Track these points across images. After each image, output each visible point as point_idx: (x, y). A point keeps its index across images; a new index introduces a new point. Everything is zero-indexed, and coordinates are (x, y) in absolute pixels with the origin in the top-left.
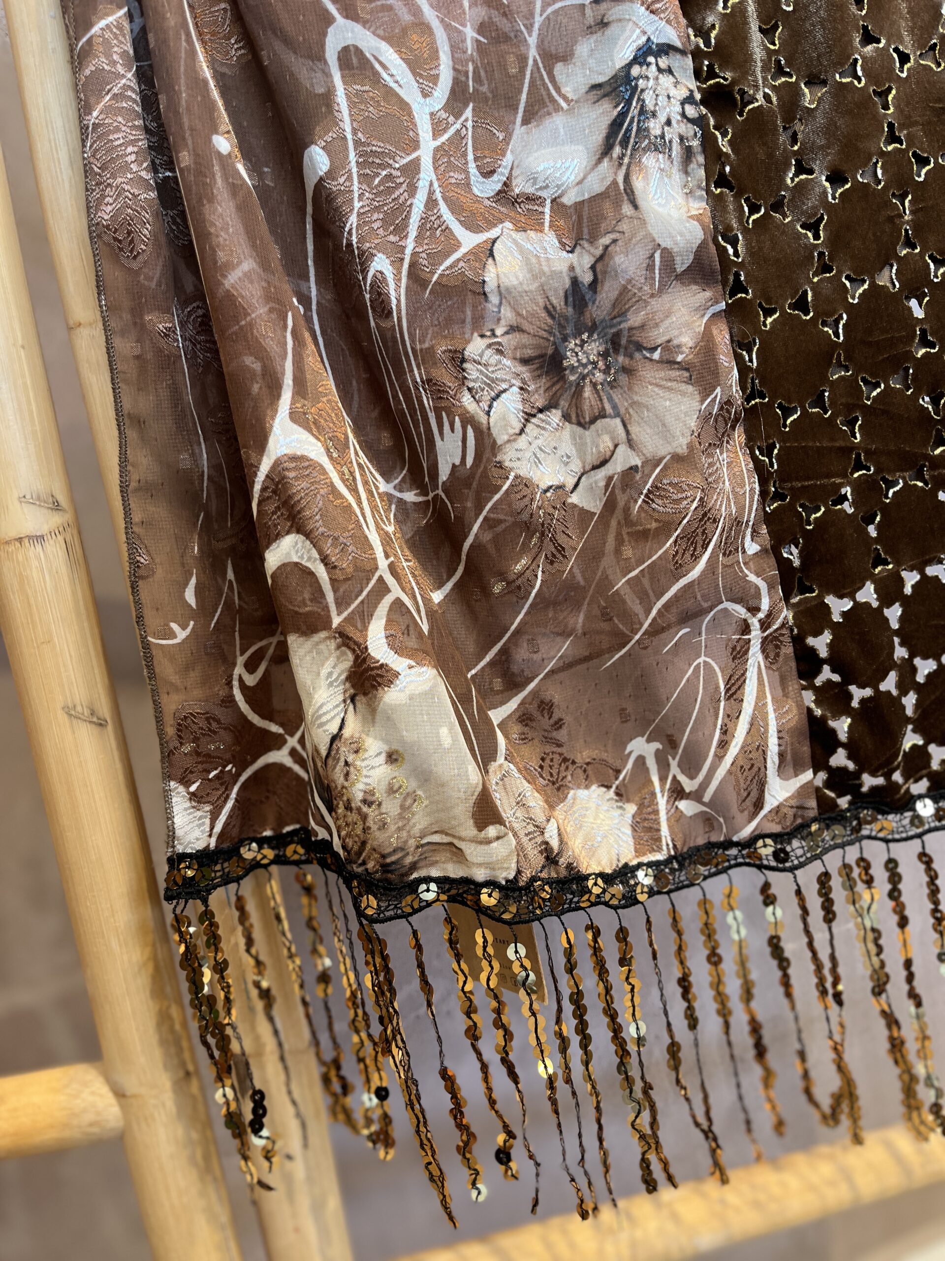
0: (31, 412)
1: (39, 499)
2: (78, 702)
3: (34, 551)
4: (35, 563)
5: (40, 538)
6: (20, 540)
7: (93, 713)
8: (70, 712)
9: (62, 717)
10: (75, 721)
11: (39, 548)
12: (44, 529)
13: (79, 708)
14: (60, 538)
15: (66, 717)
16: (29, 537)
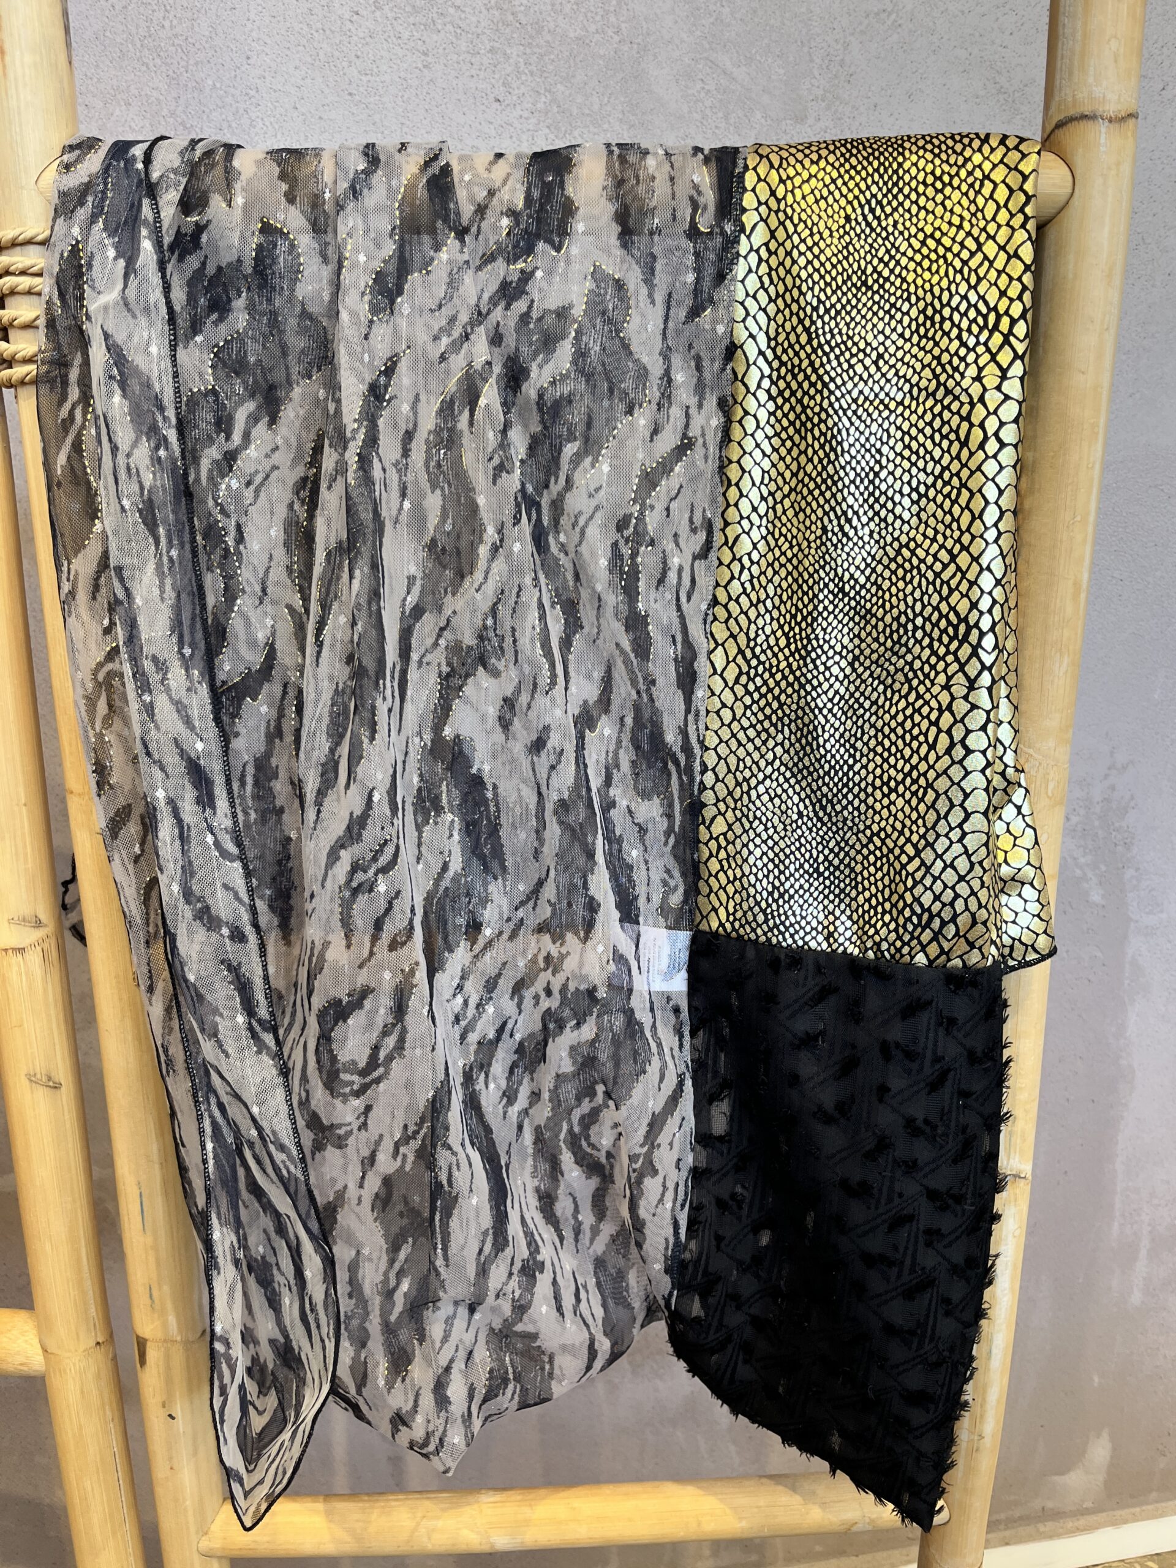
0: (26, 854)
1: (24, 920)
2: (38, 1070)
3: (16, 959)
4: (15, 968)
5: (22, 950)
6: (6, 950)
7: (49, 1079)
8: (32, 1079)
9: (25, 1082)
10: (34, 1085)
11: (20, 957)
12: (25, 943)
13: (39, 1076)
14: (39, 949)
15: (27, 1082)
16: (13, 949)
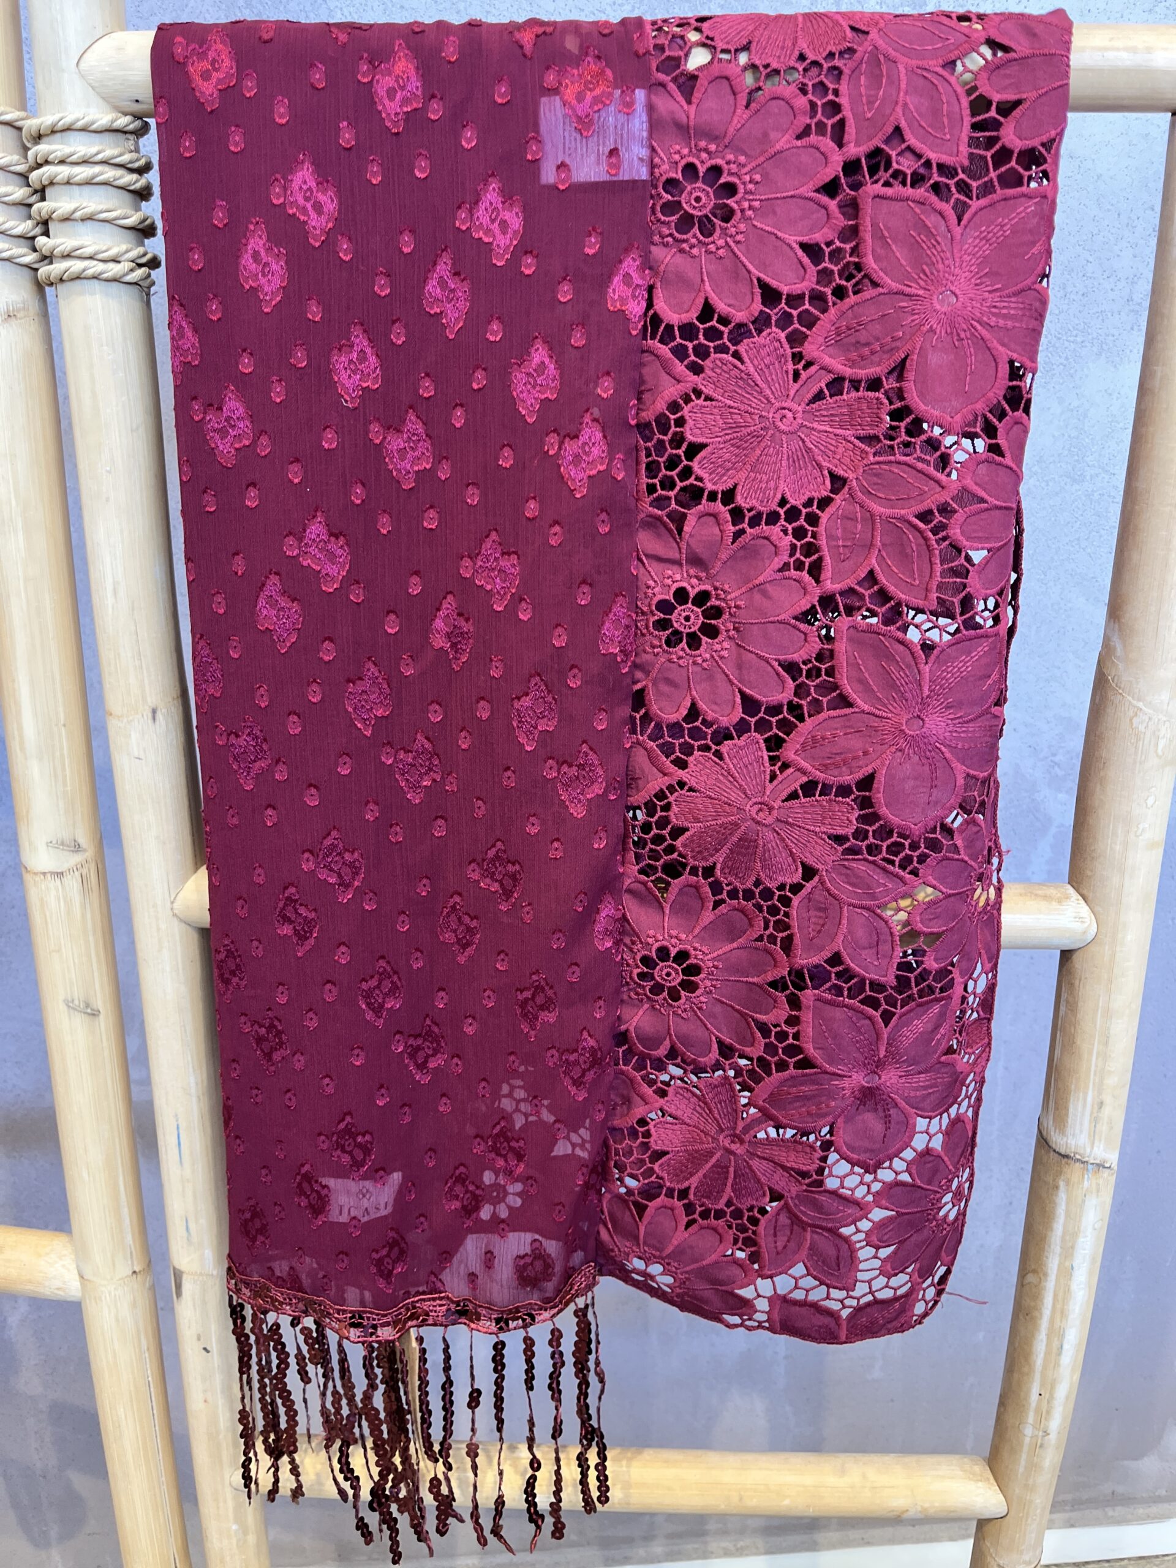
1: (62, 844)
2: (76, 996)
3: (53, 884)
4: (54, 892)
5: (60, 875)
6: (44, 874)
7: (87, 1005)
8: (69, 1004)
9: (62, 1007)
10: (72, 1011)
11: (58, 881)
12: (64, 867)
13: (77, 1002)
14: (77, 874)
15: (65, 1008)
16: (51, 873)
